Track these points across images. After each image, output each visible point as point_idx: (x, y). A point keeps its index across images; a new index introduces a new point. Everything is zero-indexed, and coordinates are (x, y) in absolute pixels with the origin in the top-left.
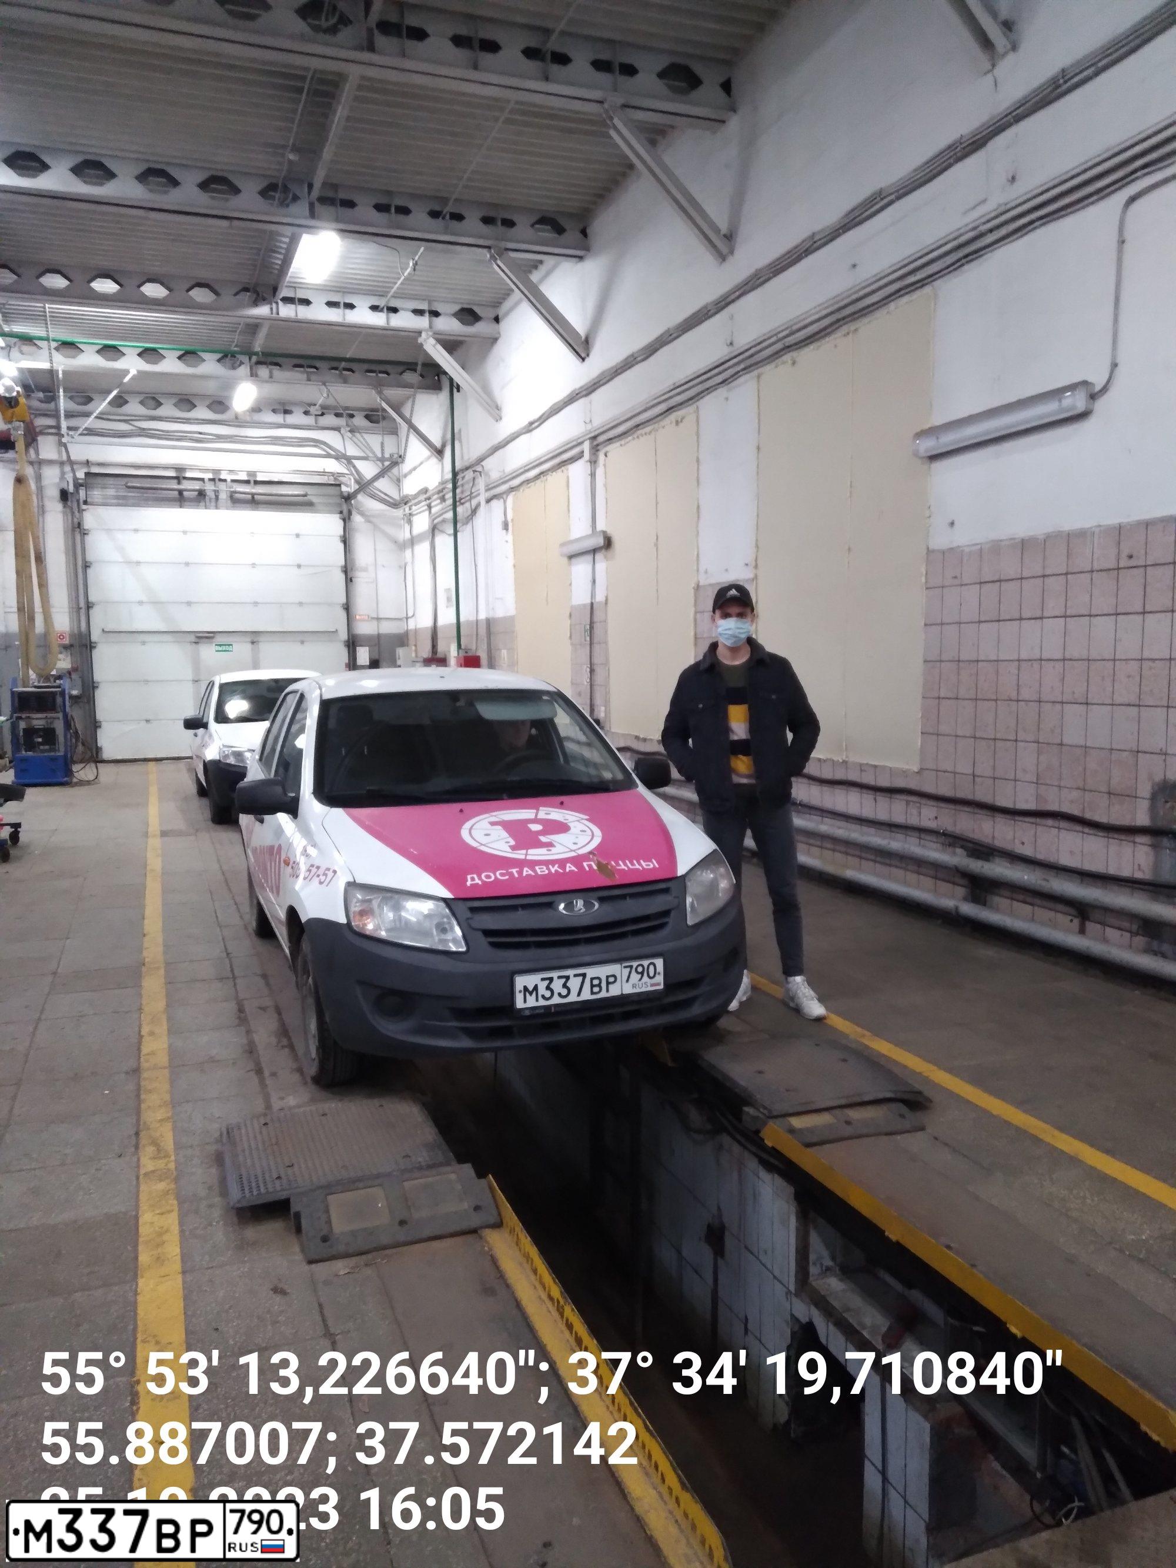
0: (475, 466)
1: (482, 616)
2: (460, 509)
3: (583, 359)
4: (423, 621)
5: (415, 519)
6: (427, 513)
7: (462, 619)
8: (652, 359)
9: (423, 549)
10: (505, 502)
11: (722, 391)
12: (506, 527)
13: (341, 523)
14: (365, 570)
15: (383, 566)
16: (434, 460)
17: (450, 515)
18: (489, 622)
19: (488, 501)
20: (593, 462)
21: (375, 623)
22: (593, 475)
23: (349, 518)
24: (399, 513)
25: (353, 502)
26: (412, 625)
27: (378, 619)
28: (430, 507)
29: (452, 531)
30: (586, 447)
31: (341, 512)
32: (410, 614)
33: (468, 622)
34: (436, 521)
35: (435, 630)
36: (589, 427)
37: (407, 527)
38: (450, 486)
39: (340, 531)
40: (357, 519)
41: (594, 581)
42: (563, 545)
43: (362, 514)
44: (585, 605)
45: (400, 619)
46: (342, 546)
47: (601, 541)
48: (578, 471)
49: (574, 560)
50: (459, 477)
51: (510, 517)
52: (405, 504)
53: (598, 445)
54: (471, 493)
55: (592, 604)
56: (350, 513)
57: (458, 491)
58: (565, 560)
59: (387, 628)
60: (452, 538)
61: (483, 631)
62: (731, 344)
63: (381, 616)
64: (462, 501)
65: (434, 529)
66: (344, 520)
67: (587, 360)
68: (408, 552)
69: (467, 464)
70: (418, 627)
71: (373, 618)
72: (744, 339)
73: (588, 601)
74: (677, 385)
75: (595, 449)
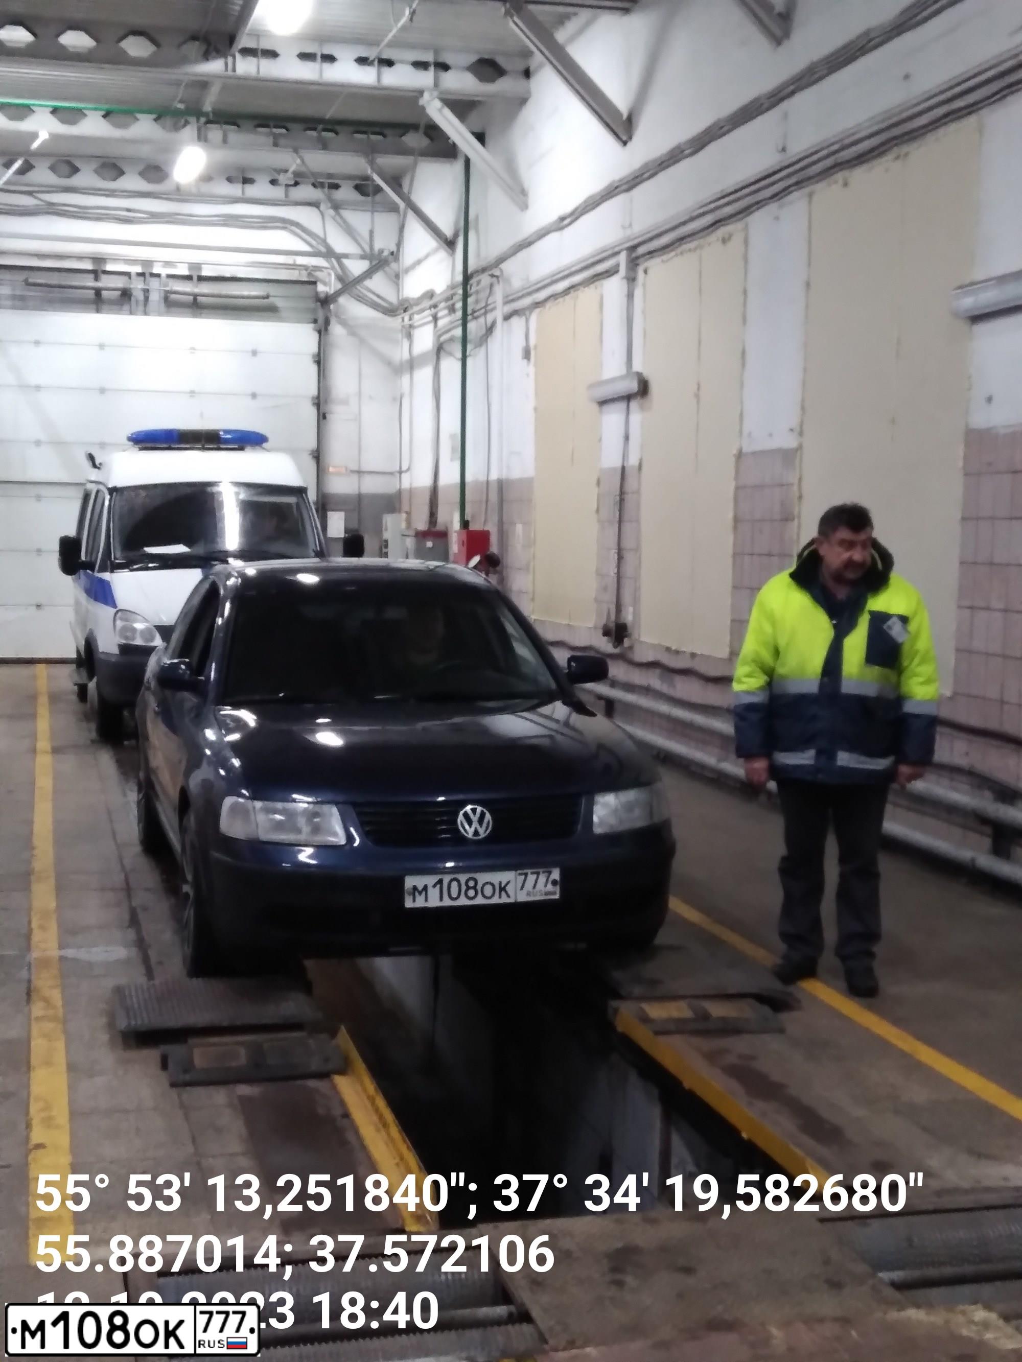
0: (492, 268)
1: (494, 476)
2: (472, 326)
3: (625, 143)
4: (420, 478)
5: (417, 333)
6: (431, 326)
7: (469, 478)
8: (702, 154)
9: (424, 375)
10: (527, 321)
11: (773, 207)
12: (527, 354)
13: (315, 337)
14: (345, 402)
15: (371, 397)
16: (443, 254)
17: (458, 332)
18: (502, 485)
19: (507, 318)
20: (631, 280)
21: (355, 477)
22: (630, 296)
23: (326, 329)
24: (395, 323)
25: (332, 306)
26: (406, 482)
27: (360, 472)
28: (435, 319)
29: (459, 355)
30: (622, 258)
31: (315, 321)
32: (404, 468)
33: (476, 483)
34: (442, 339)
35: (434, 491)
36: (629, 232)
37: (406, 344)
38: (460, 292)
39: (315, 349)
40: (337, 330)
41: (627, 438)
42: (591, 386)
43: (344, 323)
44: (614, 469)
45: (391, 474)
46: (314, 368)
47: (634, 386)
48: (614, 287)
49: (606, 408)
50: (473, 281)
51: (532, 342)
52: (405, 310)
53: (637, 258)
54: (487, 305)
55: (623, 468)
56: (327, 322)
57: (470, 300)
58: (595, 407)
59: (372, 486)
60: (459, 365)
61: (494, 497)
62: (784, 150)
63: (366, 467)
64: (476, 314)
65: (440, 350)
66: (320, 332)
67: (629, 144)
68: (406, 379)
69: (483, 263)
70: (415, 485)
71: (353, 472)
72: (799, 145)
73: (618, 464)
74: (724, 193)
75: (633, 263)
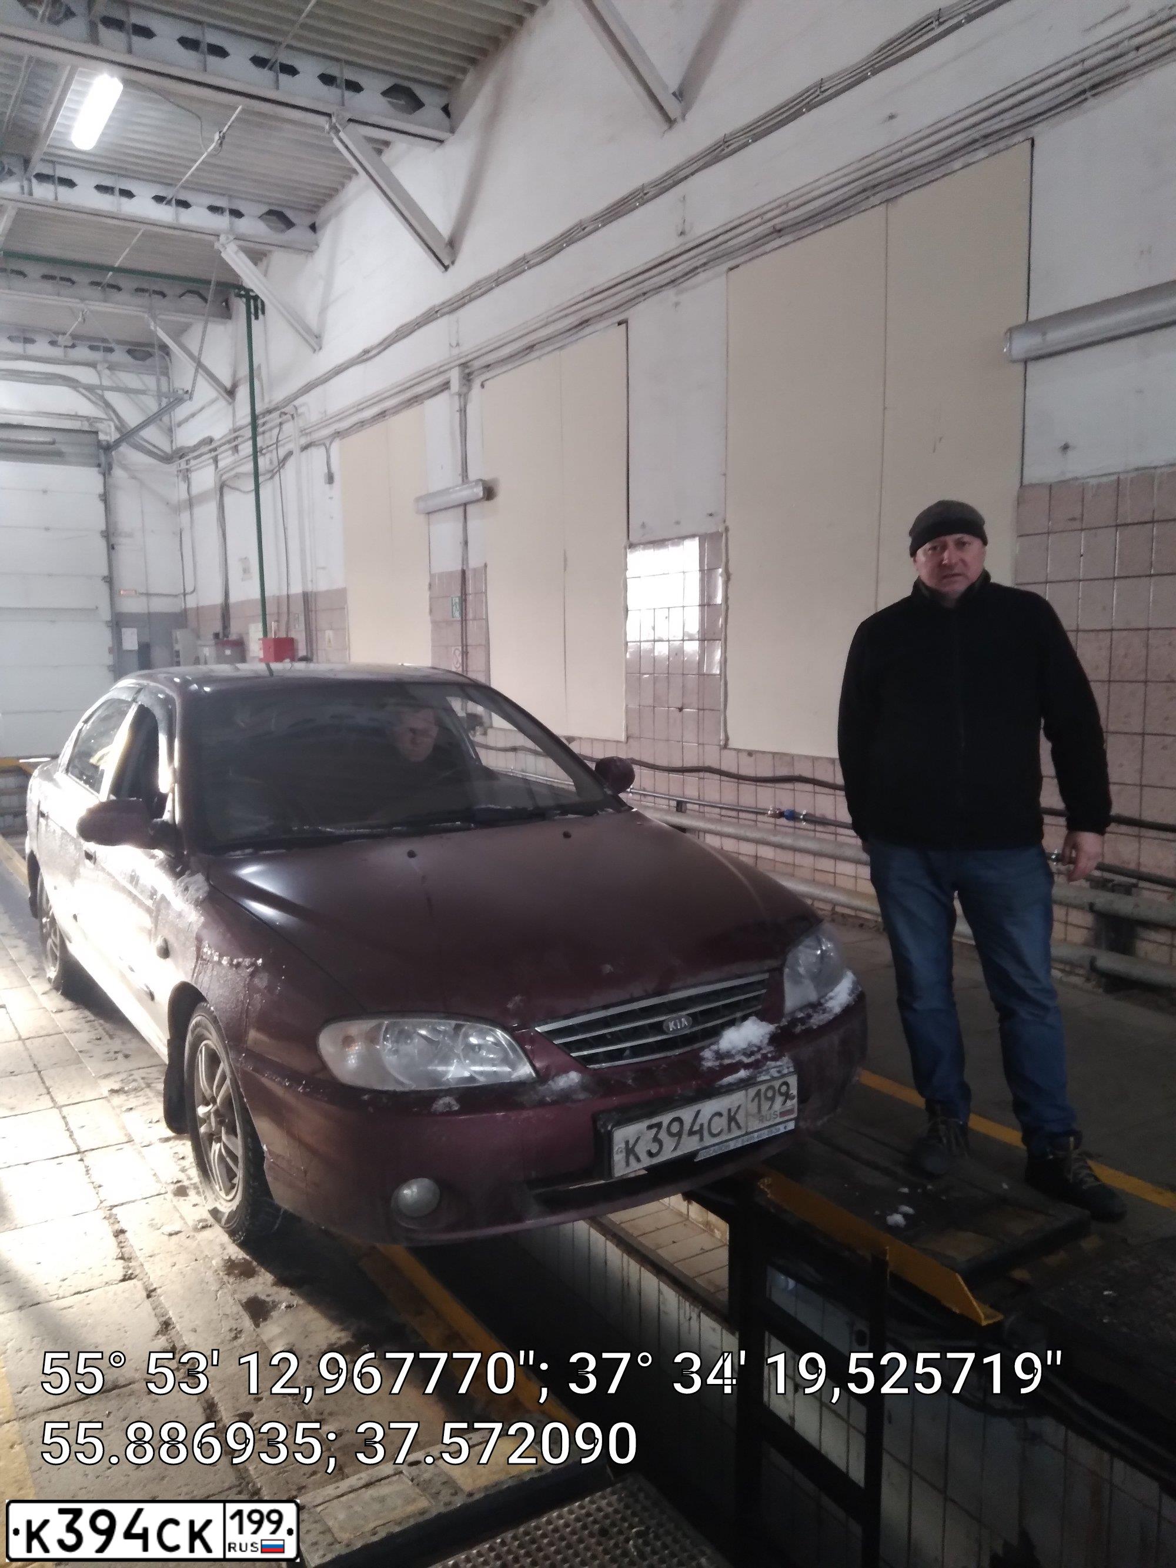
0: (284, 406)
1: (297, 589)
3: (446, 268)
4: (210, 596)
5: (194, 476)
6: (213, 467)
7: (267, 594)
9: (207, 511)
10: (328, 451)
11: (670, 294)
12: (330, 479)
13: (100, 478)
14: (130, 535)
15: (152, 531)
16: (222, 403)
17: (249, 467)
18: (306, 597)
19: (305, 448)
20: (463, 396)
21: (144, 599)
22: (463, 411)
24: (172, 468)
25: (113, 453)
26: (191, 602)
28: (216, 460)
29: (252, 487)
30: (455, 376)
31: (99, 465)
32: (189, 589)
33: (278, 599)
34: (224, 477)
35: (226, 610)
36: (455, 351)
37: (183, 486)
39: (100, 489)
40: (118, 472)
41: (466, 543)
42: (418, 499)
43: (125, 468)
44: (451, 574)
46: (101, 506)
47: (479, 491)
48: (441, 408)
49: (433, 517)
50: (260, 422)
51: (335, 468)
52: (181, 457)
53: (469, 374)
54: (278, 441)
55: (464, 572)
56: (110, 467)
57: (259, 439)
58: (422, 518)
59: (159, 606)
60: (252, 496)
61: (298, 608)
62: (682, 233)
63: (152, 591)
65: (222, 488)
66: (104, 475)
67: (451, 269)
68: (185, 517)
69: (272, 405)
70: (201, 604)
71: (142, 594)
73: (459, 568)
75: (467, 379)
